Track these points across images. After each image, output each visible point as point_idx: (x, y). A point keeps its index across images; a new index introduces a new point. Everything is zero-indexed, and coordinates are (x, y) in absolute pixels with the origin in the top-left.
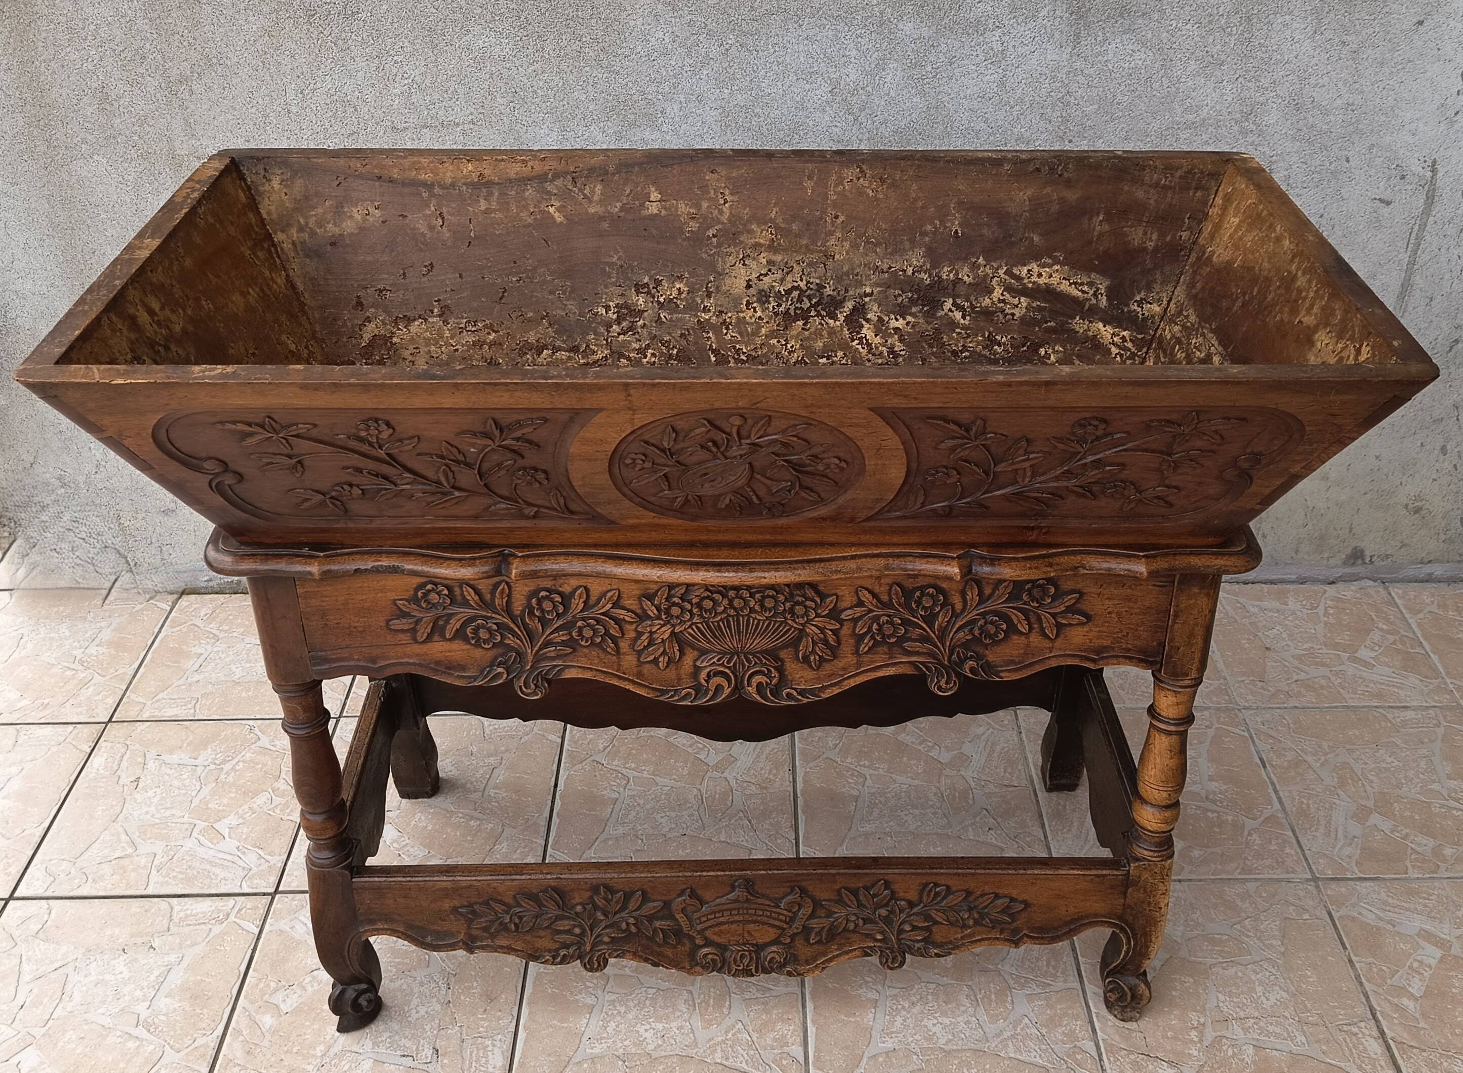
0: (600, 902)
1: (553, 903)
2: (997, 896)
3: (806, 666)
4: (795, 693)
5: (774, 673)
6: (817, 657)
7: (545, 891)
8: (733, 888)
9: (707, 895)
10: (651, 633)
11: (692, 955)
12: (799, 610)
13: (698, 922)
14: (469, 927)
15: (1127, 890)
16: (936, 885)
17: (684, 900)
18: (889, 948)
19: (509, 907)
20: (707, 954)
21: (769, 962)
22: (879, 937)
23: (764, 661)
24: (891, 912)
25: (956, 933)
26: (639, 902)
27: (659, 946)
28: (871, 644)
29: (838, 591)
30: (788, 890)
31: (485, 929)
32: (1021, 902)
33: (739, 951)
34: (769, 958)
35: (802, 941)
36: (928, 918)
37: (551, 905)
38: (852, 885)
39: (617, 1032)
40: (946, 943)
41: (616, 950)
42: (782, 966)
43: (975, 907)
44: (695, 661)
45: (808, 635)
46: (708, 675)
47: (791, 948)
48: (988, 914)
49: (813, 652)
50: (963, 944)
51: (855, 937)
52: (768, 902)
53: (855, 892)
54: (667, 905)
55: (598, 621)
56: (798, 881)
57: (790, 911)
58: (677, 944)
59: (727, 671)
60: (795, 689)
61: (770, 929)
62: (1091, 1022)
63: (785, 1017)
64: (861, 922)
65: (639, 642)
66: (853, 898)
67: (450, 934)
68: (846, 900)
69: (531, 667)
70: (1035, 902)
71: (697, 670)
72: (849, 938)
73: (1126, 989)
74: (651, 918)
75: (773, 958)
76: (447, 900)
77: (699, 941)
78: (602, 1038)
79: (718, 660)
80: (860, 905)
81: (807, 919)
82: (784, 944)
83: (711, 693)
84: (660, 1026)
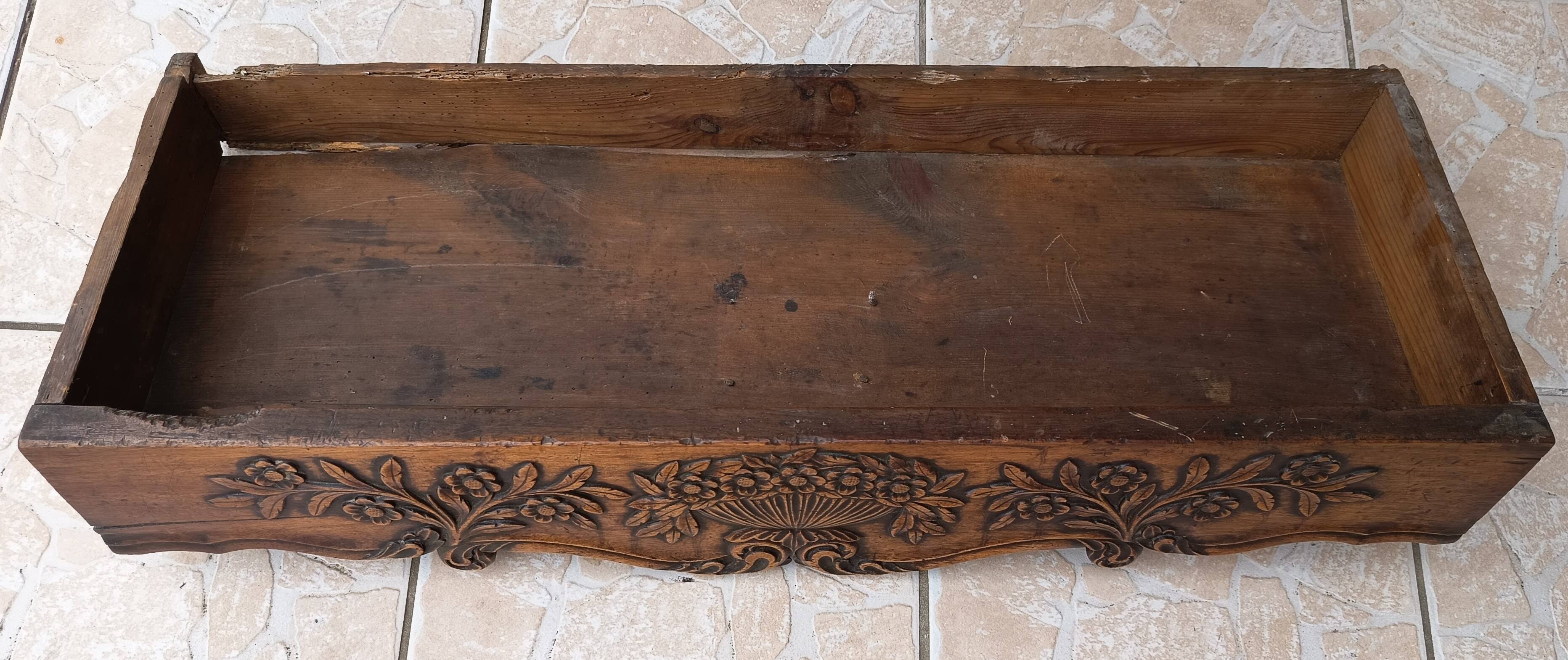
6: (920, 534)
10: (652, 511)
12: (898, 488)
23: (834, 537)
28: (1009, 522)
29: (968, 467)
44: (724, 536)
45: (907, 513)
46: (745, 550)
49: (915, 530)
55: (561, 500)
59: (774, 546)
60: (880, 563)
65: (632, 520)
79: (761, 537)
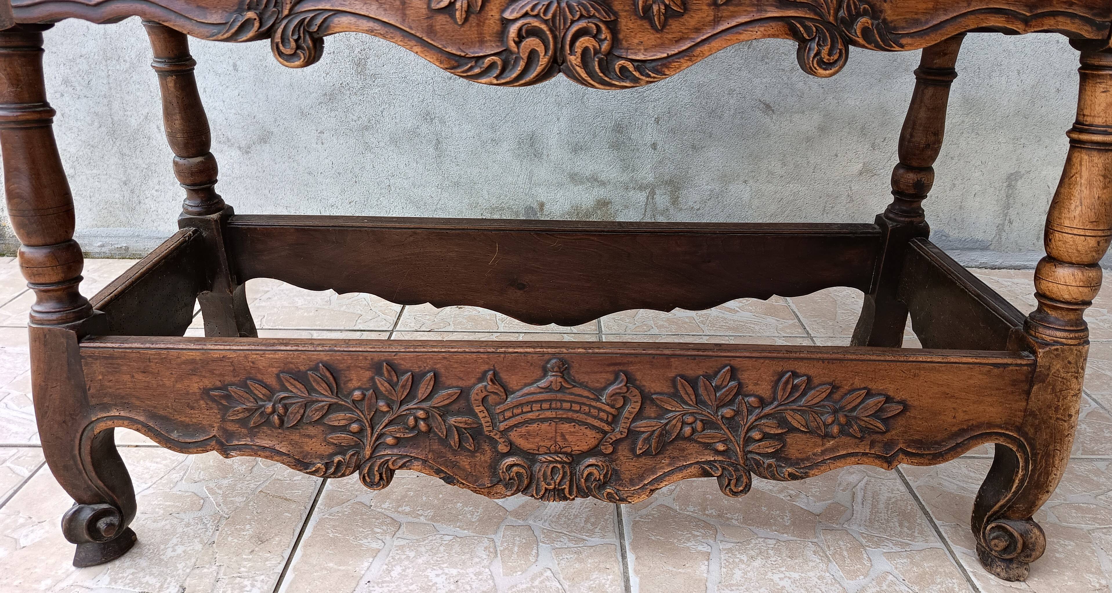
0: (383, 386)
1: (324, 385)
2: (869, 394)
3: (647, 25)
4: (630, 67)
5: (605, 33)
6: (662, 7)
7: (315, 369)
8: (545, 372)
9: (512, 380)
11: (493, 467)
13: (501, 418)
14: (223, 420)
15: (1031, 386)
16: (795, 375)
17: (485, 387)
18: (732, 464)
19: (272, 391)
20: (512, 466)
21: (587, 480)
22: (721, 447)
23: (592, 11)
24: (737, 413)
25: (816, 445)
26: (430, 388)
27: (455, 452)
30: (611, 377)
31: (243, 422)
32: (899, 402)
33: (550, 462)
34: (586, 473)
35: (626, 453)
36: (783, 422)
37: (322, 388)
38: (690, 373)
39: (402, 576)
40: (802, 460)
41: (402, 457)
42: (602, 486)
43: (842, 408)
44: (503, 11)
46: (519, 33)
47: (612, 461)
48: (857, 418)
50: (824, 461)
51: (691, 448)
52: (586, 393)
53: (693, 383)
54: (464, 393)
56: (624, 364)
57: (613, 407)
58: (476, 451)
59: (544, 27)
60: (631, 61)
61: (588, 432)
62: (969, 580)
63: (602, 566)
64: (699, 425)
66: (690, 390)
67: (199, 428)
68: (682, 393)
69: (291, 10)
70: (916, 403)
71: (505, 23)
72: (683, 450)
73: (1016, 534)
74: (445, 411)
75: (590, 474)
76: (195, 379)
77: (503, 448)
78: (383, 582)
79: (533, 9)
80: (699, 401)
81: (634, 420)
82: (605, 455)
83: (522, 64)
84: (454, 572)
